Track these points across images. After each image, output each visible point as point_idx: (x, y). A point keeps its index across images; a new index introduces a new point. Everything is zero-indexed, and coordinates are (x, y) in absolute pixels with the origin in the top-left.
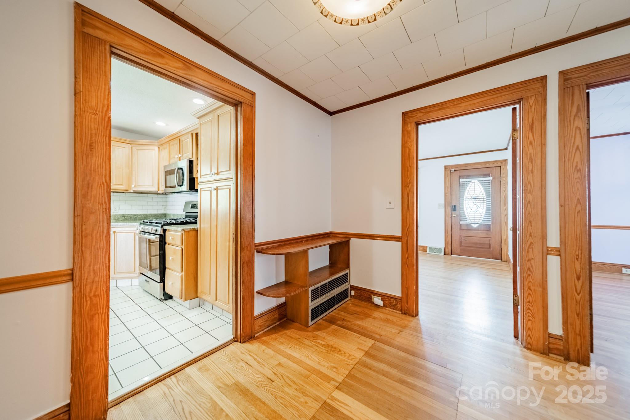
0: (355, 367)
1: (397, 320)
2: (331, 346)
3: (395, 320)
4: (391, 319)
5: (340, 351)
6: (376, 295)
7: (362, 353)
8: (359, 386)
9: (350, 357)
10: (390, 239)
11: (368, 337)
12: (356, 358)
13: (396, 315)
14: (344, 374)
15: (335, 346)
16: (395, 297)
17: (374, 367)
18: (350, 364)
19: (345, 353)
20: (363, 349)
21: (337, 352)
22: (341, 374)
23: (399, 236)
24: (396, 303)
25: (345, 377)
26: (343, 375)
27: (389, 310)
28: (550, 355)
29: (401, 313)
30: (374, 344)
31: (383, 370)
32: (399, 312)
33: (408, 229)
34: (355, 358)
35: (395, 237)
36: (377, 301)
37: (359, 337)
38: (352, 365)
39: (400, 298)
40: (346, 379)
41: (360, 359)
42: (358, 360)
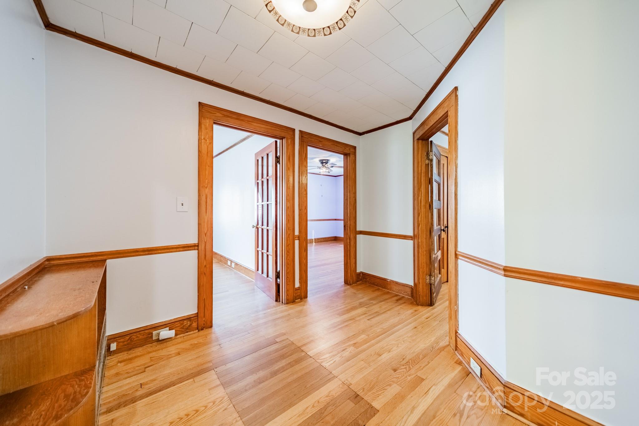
0: (233, 403)
1: (203, 339)
2: (179, 420)
3: (201, 341)
4: (196, 343)
5: (197, 411)
6: (161, 328)
7: (221, 389)
8: (260, 409)
9: (216, 403)
10: (182, 249)
11: (201, 373)
12: (224, 398)
13: (194, 335)
14: (236, 418)
15: (182, 414)
16: (189, 317)
17: (246, 386)
18: (226, 406)
19: (206, 407)
20: (215, 385)
21: (195, 415)
22: (235, 421)
23: (195, 244)
24: (191, 322)
25: (241, 419)
26: (237, 420)
27: (181, 337)
28: (296, 301)
29: (197, 331)
30: (217, 373)
31: (254, 381)
32: (195, 331)
33: (206, 234)
34: (221, 399)
35: (190, 245)
36: (165, 333)
37: (194, 382)
38: (230, 405)
39: (195, 315)
40: (243, 420)
41: (227, 394)
42: (227, 397)
